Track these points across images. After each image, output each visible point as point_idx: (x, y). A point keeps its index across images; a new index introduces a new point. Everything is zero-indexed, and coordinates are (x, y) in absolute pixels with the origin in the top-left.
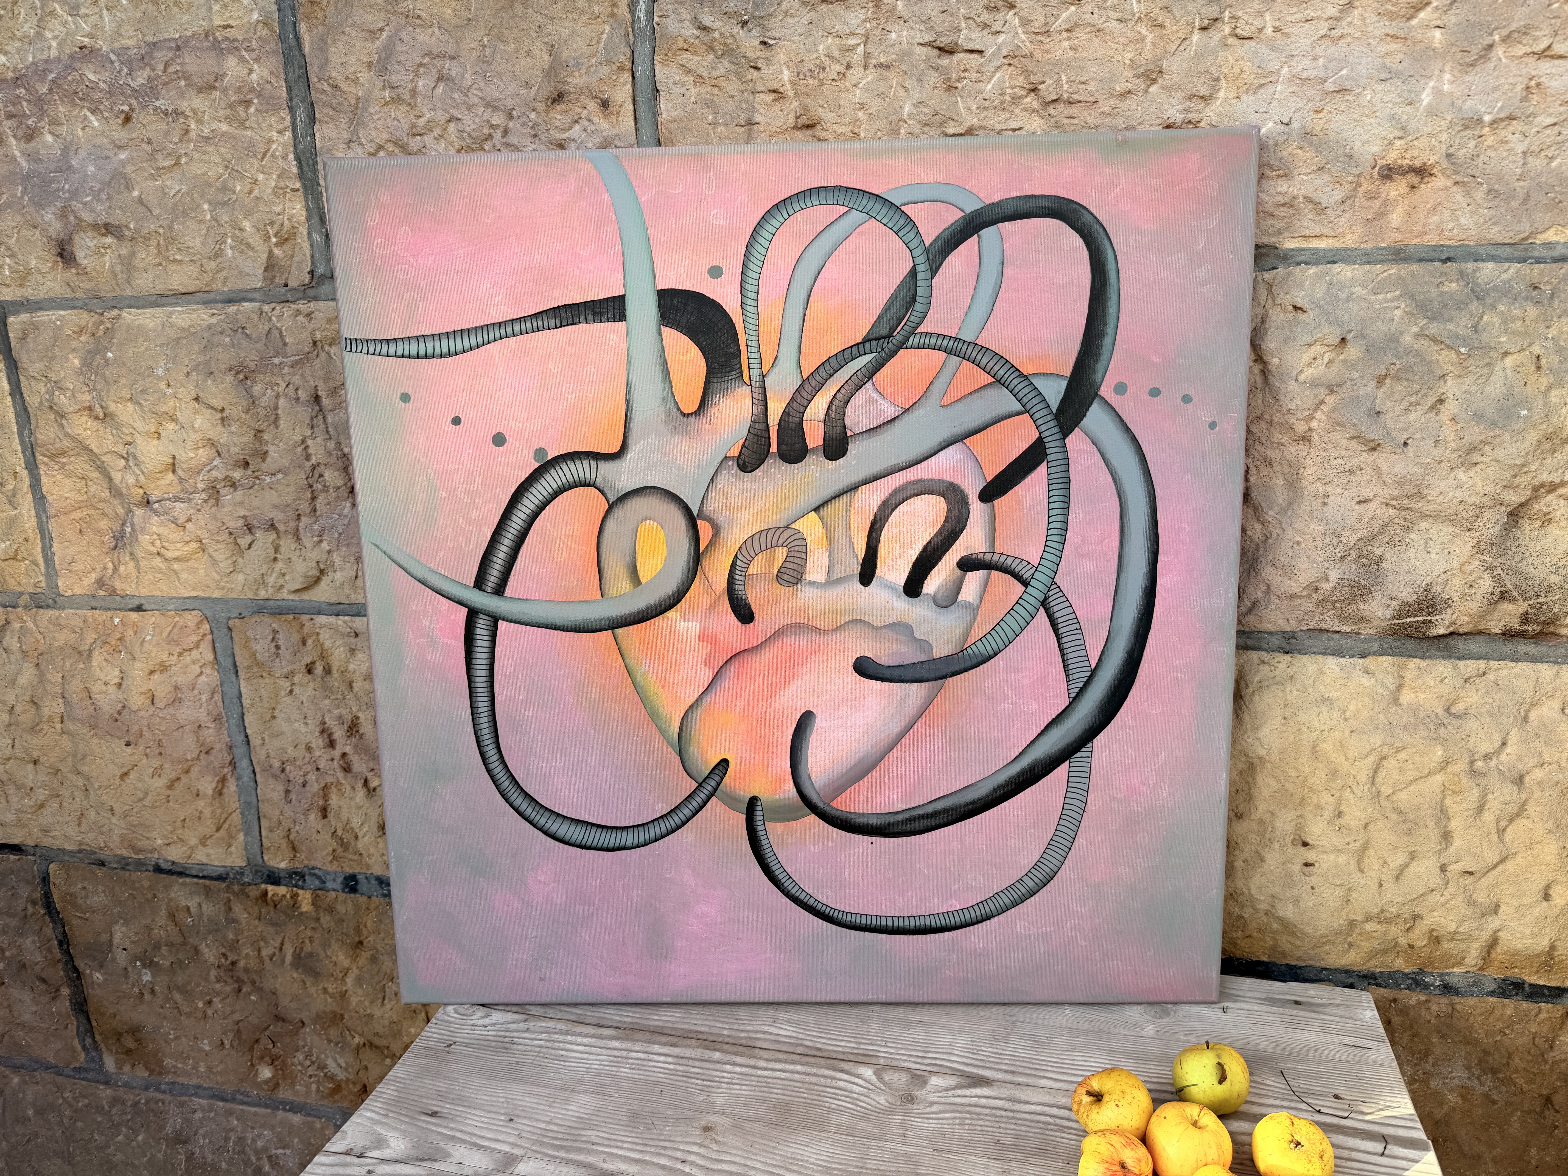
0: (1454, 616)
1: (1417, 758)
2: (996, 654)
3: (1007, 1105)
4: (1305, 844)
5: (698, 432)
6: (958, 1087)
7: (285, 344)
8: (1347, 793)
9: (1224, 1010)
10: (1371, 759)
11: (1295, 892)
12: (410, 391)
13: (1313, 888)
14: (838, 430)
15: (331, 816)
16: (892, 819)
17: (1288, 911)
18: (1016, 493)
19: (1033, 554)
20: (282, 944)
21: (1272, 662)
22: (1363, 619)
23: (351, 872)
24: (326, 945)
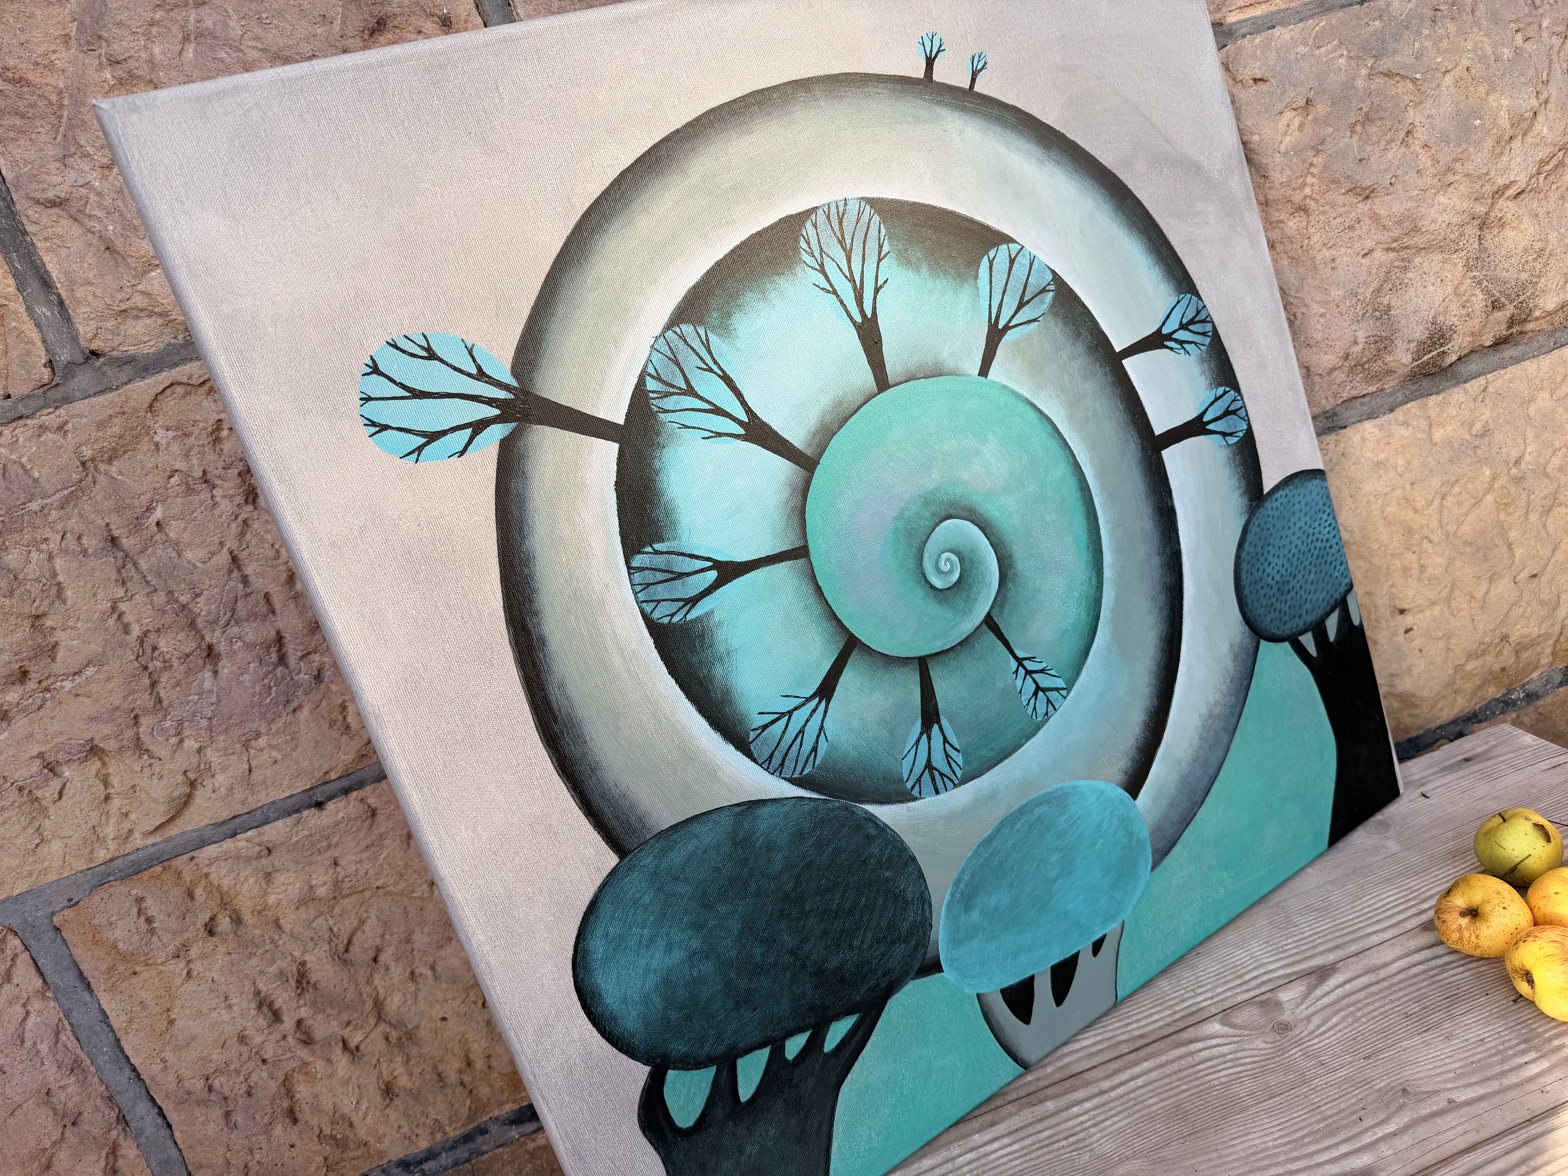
0: (1459, 341)
1: (1470, 486)
4: (1402, 611)
6: (1312, 989)
7: (37, 480)
8: (1425, 544)
9: (1425, 796)
10: (1437, 502)
11: (1408, 662)
13: (1421, 651)
15: (305, 1114)
17: (1406, 684)
22: (1390, 372)
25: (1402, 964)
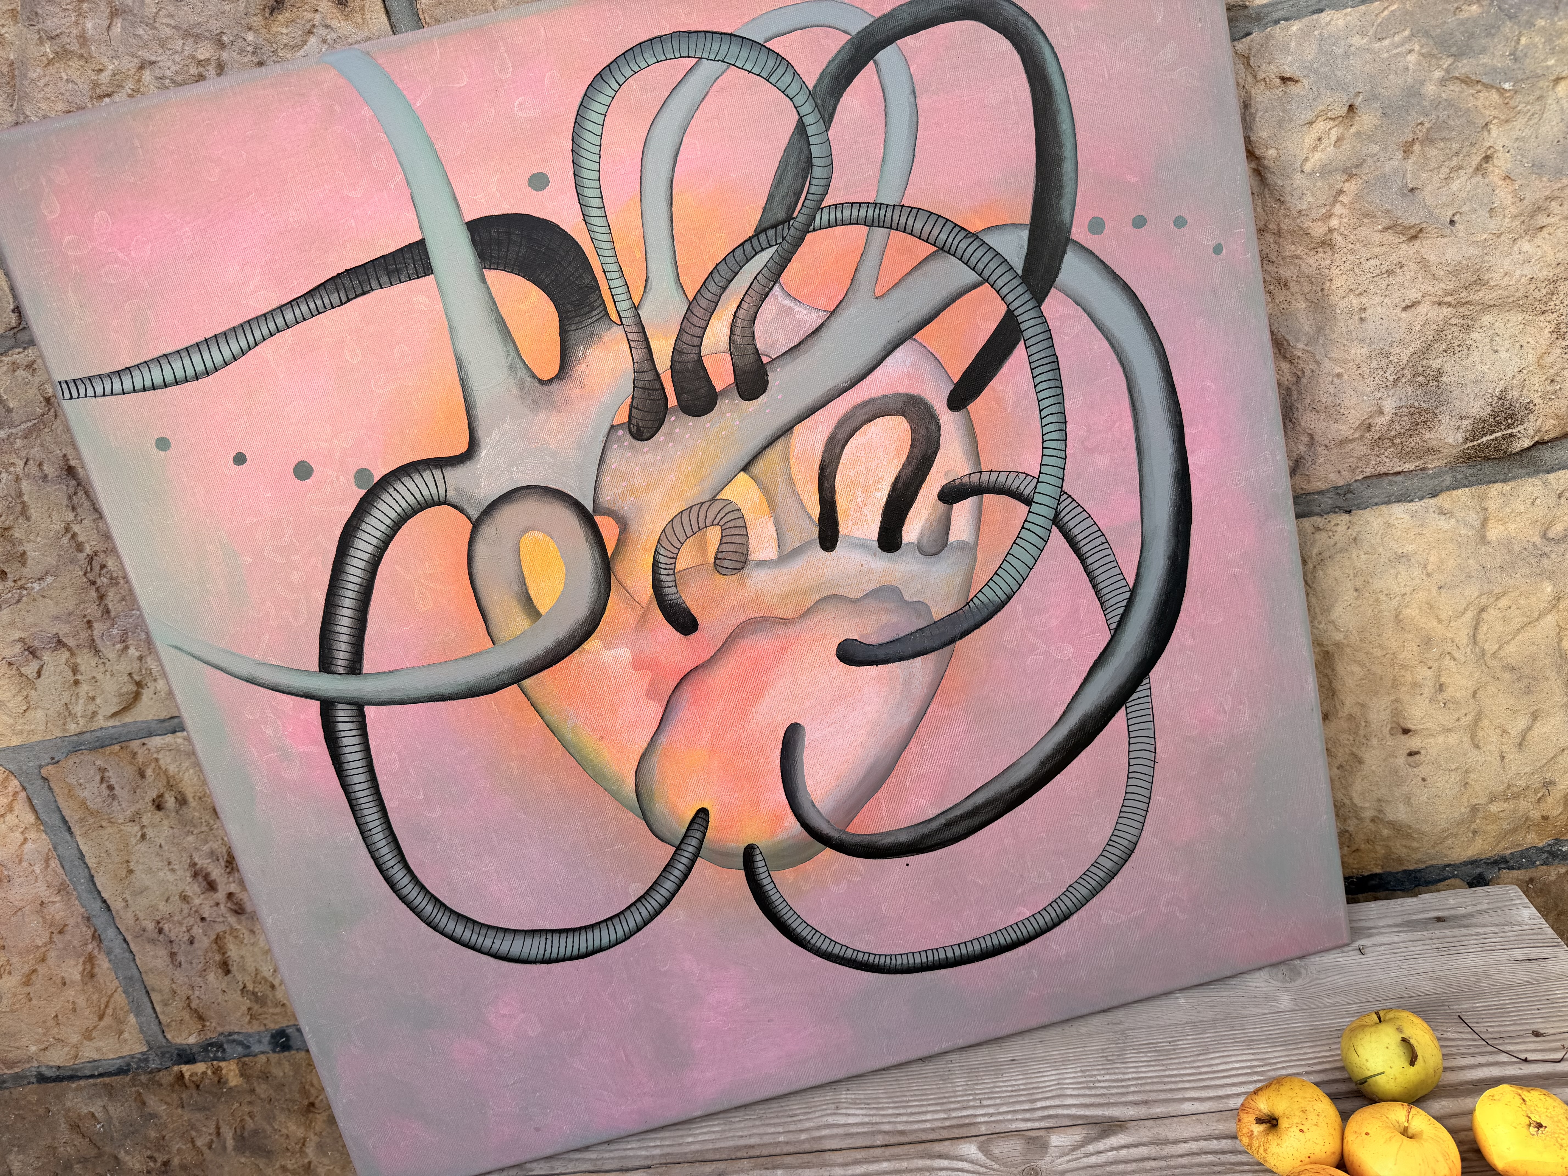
0: (1539, 423)
1: (1522, 601)
2: (1009, 598)
3: (1153, 1151)
4: (1406, 731)
5: (567, 402)
6: (1087, 1141)
7: (9, 411)
8: (1447, 661)
9: (1361, 951)
10: (1469, 614)
11: (1405, 789)
12: (168, 435)
13: (1424, 780)
14: (750, 358)
15: (234, 969)
16: (925, 830)
17: (1399, 813)
18: (993, 389)
19: (1030, 463)
20: (218, 1128)
21: (1329, 527)
22: (1431, 451)
23: (277, 1027)
24: (270, 1118)
25: (1193, 1146)
